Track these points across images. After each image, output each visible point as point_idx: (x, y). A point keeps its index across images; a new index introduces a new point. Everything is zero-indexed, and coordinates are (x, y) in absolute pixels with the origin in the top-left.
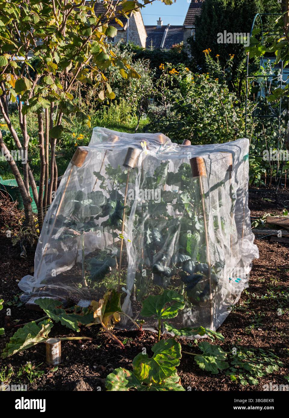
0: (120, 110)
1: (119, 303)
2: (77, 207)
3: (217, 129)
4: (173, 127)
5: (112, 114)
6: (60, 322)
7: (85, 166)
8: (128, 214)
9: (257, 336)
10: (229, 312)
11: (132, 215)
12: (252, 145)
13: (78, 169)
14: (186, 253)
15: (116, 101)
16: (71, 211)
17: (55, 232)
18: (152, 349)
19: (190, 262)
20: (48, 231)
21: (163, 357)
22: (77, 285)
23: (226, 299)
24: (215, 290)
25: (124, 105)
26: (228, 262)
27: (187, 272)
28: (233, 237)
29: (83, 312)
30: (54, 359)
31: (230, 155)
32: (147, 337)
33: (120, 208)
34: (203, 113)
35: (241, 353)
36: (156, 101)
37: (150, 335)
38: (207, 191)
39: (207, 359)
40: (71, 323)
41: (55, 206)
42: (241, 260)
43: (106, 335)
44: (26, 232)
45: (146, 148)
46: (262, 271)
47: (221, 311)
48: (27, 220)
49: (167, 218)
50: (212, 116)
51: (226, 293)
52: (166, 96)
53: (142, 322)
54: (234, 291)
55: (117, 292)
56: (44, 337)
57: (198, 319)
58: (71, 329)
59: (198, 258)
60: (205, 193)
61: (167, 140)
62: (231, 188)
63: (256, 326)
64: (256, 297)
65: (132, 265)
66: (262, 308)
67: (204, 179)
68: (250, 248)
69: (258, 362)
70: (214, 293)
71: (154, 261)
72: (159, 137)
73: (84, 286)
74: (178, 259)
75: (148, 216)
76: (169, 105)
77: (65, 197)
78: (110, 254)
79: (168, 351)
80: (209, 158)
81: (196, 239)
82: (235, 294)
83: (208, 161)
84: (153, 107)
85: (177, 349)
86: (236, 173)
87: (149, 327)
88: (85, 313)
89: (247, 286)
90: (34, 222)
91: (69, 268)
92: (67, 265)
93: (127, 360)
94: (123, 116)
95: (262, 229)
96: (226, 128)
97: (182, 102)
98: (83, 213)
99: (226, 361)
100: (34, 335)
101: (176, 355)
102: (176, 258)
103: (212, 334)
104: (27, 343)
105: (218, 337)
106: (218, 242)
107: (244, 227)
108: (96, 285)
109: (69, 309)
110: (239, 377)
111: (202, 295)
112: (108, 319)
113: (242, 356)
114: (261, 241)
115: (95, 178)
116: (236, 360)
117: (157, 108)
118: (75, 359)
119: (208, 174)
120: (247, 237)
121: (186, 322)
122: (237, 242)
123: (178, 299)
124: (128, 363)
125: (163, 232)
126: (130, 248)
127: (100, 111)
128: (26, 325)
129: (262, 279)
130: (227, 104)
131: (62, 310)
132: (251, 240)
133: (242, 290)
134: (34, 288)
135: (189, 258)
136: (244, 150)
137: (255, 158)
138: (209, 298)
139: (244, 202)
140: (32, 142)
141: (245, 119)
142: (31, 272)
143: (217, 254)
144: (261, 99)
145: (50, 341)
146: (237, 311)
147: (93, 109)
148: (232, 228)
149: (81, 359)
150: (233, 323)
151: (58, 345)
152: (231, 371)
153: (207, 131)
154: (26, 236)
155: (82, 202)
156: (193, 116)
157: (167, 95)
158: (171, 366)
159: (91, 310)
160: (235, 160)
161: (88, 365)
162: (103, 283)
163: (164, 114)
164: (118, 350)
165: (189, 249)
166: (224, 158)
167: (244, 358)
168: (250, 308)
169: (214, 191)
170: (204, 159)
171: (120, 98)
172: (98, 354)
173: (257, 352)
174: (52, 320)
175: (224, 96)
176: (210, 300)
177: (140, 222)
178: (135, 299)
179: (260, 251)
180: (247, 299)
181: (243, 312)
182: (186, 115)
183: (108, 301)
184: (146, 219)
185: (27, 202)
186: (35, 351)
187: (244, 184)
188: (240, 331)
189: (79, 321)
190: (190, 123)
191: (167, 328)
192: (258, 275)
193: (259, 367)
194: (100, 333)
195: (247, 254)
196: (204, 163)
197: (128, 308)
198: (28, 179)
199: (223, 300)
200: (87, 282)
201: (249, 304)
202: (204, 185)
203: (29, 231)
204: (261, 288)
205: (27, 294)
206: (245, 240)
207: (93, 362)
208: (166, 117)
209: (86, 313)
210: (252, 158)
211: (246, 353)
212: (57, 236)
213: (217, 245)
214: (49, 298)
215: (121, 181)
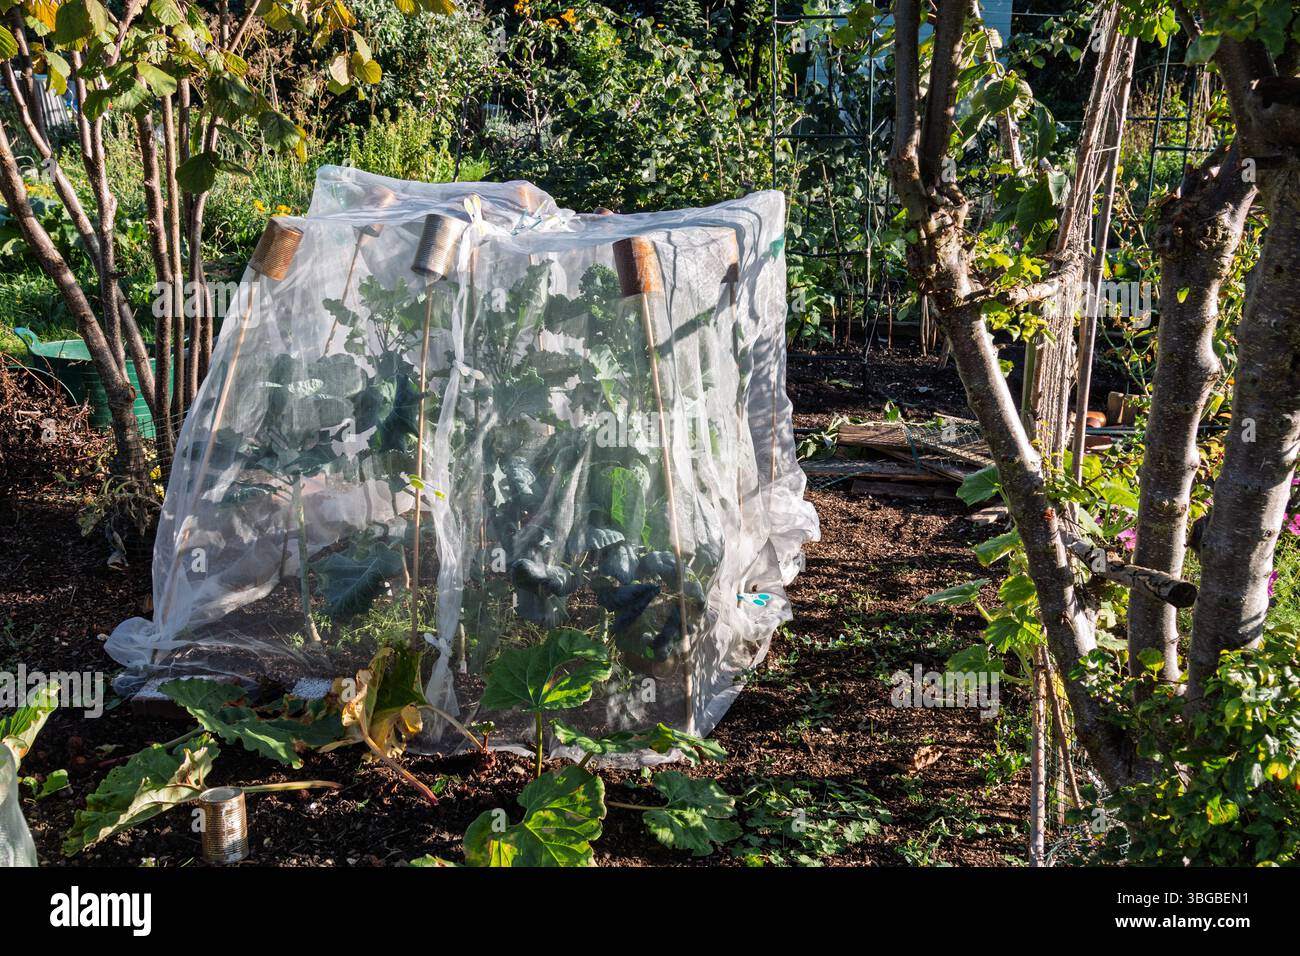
0: (399, 138)
1: (418, 678)
2: (276, 403)
3: (691, 184)
4: (563, 182)
5: (375, 151)
6: (239, 741)
7: (298, 282)
8: (434, 416)
9: (818, 747)
10: (740, 688)
11: (445, 420)
12: (793, 225)
13: (276, 291)
14: (611, 524)
15: (387, 113)
16: (259, 414)
17: (210, 483)
18: (521, 800)
19: (623, 550)
20: (191, 483)
21: (551, 816)
22: (288, 640)
23: (728, 654)
24: (698, 625)
25: (411, 121)
26: (734, 544)
27: (615, 576)
28: (745, 476)
29: (310, 712)
30: (225, 845)
31: (731, 233)
32: (504, 770)
33: (407, 398)
34: (650, 137)
35: (773, 793)
36: (507, 105)
37: (511, 765)
38: (668, 337)
39: (680, 817)
40: (273, 743)
41: (208, 405)
42: (769, 543)
43: (382, 772)
44: (121, 491)
45: (479, 215)
46: (830, 576)
47: (717, 688)
48: (123, 457)
49: (551, 430)
50: (675, 145)
51: (729, 637)
52: (538, 87)
53: (488, 727)
54: (753, 632)
55: (409, 649)
56: (194, 785)
57: (652, 712)
58: (276, 763)
59: (646, 535)
60: (661, 341)
61: (541, 200)
62: (736, 331)
63: (814, 721)
64: (813, 645)
65: (452, 567)
66: (830, 673)
67: (656, 304)
68: (793, 511)
69: (823, 814)
70: (695, 636)
71: (517, 551)
72: (521, 193)
73: (308, 639)
74: (588, 540)
75: (495, 418)
76: (547, 119)
77: (238, 374)
78: (385, 538)
79: (565, 801)
80: (669, 241)
81: (637, 483)
82: (754, 641)
83: (668, 249)
84: (498, 126)
85: (592, 792)
86: (752, 292)
87: (508, 743)
88: (316, 714)
89: (789, 616)
90: (146, 463)
91: (262, 593)
92: (257, 582)
93: (446, 837)
94: (411, 157)
95: (827, 462)
96: (718, 180)
97: (585, 105)
98: (295, 419)
99: (732, 819)
100: (160, 782)
101: (589, 809)
102: (582, 539)
103: (691, 743)
104: (141, 804)
105: (709, 752)
106: (704, 489)
107: (776, 451)
108: (346, 636)
109: (265, 707)
110: (772, 858)
111: (660, 642)
112: (385, 727)
113: (779, 803)
114: (825, 493)
115: (329, 318)
116: (762, 813)
117: (512, 128)
118: (290, 844)
119: (669, 287)
120: (783, 481)
121: (617, 721)
122: (757, 490)
123: (591, 652)
124: (451, 843)
125: (540, 465)
126: (442, 515)
127: (338, 141)
128: (136, 759)
129: (830, 597)
130: (720, 107)
131: (243, 708)
132: (795, 490)
133: (774, 625)
134: (155, 651)
135: (620, 537)
136: (771, 225)
137: (804, 265)
138: (682, 648)
139: (773, 378)
140: (130, 234)
141: (772, 155)
142: (145, 608)
143: (700, 522)
144: (818, 90)
145: (212, 795)
146: (762, 684)
147: (318, 136)
148: (743, 449)
149: (311, 843)
150: (749, 718)
151: (236, 805)
152: (747, 845)
153: (663, 191)
154: (122, 504)
155: (291, 388)
156: (620, 146)
157: (542, 86)
158: (577, 842)
159: (332, 704)
160: (747, 252)
161: (331, 857)
162: (368, 631)
163: (535, 145)
164: (417, 810)
165: (618, 513)
166: (713, 241)
167: (783, 808)
168: (796, 676)
169: (686, 340)
170: (654, 244)
171: (400, 103)
172: (359, 826)
173: (820, 790)
174: (214, 735)
175: (710, 87)
176: (684, 655)
177: (471, 438)
178: (464, 668)
179: (823, 522)
180: (789, 651)
181: (776, 686)
182: (599, 142)
183: (385, 678)
184: (487, 428)
185: (120, 400)
186: (168, 830)
187: (773, 324)
188: (770, 739)
189: (298, 738)
190: (612, 168)
191: (562, 735)
192: (818, 586)
193: (824, 829)
194: (365, 767)
195: (785, 529)
196: (654, 255)
197: (444, 695)
198: (118, 330)
199: (722, 656)
200: (318, 628)
201: (795, 665)
202: (657, 321)
203: (131, 489)
204: (826, 621)
205: (135, 672)
206: (779, 489)
207: (346, 849)
208: (541, 154)
209: (320, 716)
210: (796, 263)
211: (788, 795)
212: (218, 492)
213: (697, 496)
214: (205, 677)
215: (410, 324)
